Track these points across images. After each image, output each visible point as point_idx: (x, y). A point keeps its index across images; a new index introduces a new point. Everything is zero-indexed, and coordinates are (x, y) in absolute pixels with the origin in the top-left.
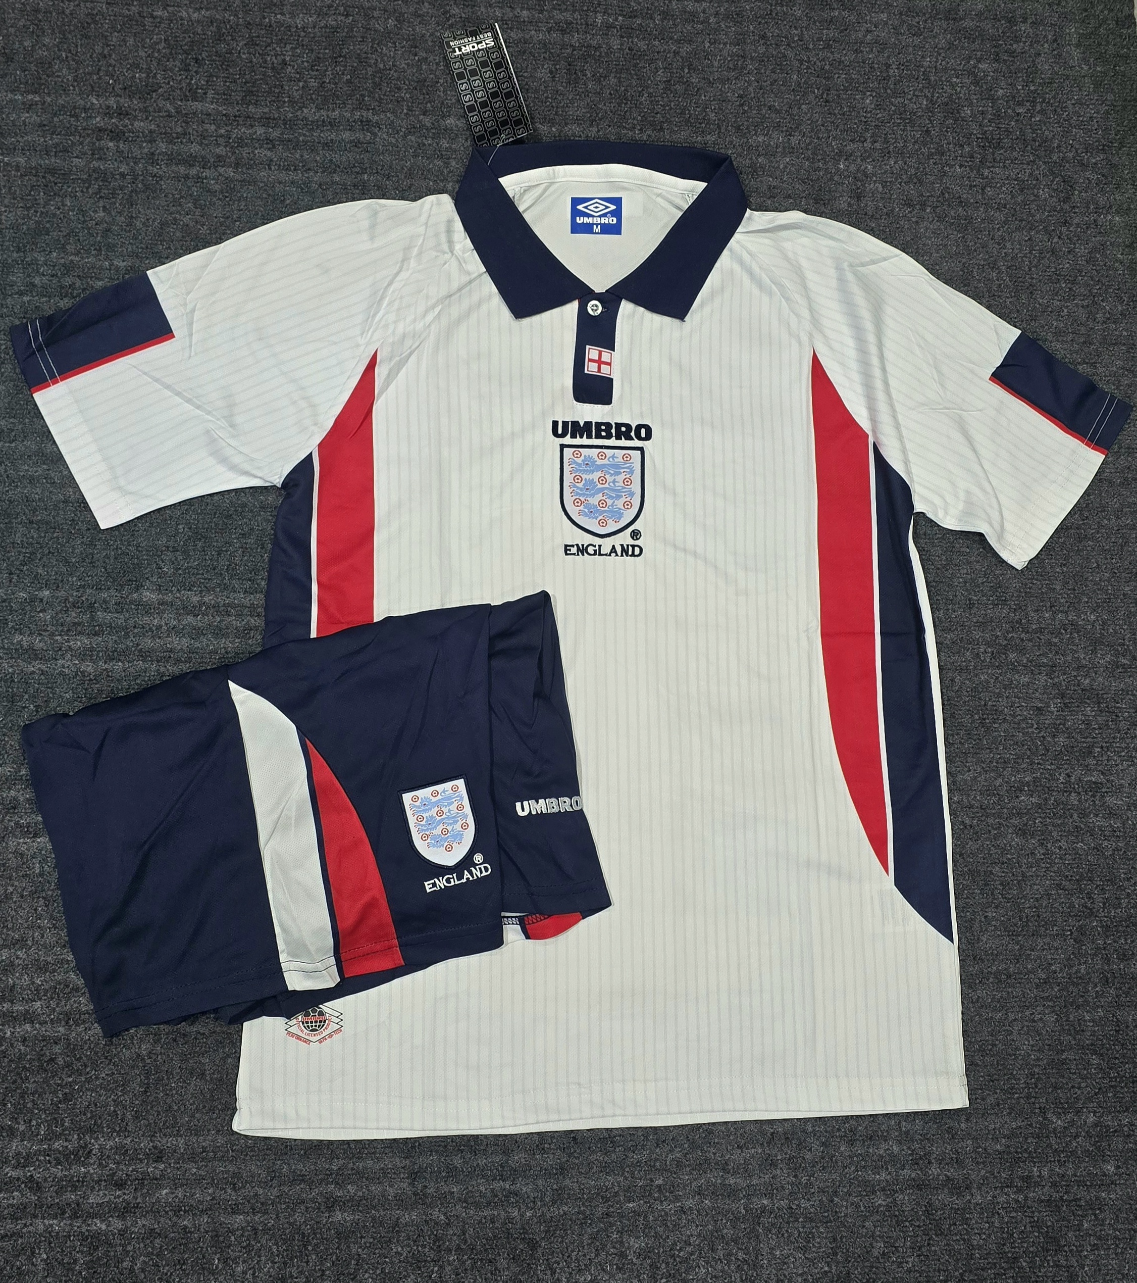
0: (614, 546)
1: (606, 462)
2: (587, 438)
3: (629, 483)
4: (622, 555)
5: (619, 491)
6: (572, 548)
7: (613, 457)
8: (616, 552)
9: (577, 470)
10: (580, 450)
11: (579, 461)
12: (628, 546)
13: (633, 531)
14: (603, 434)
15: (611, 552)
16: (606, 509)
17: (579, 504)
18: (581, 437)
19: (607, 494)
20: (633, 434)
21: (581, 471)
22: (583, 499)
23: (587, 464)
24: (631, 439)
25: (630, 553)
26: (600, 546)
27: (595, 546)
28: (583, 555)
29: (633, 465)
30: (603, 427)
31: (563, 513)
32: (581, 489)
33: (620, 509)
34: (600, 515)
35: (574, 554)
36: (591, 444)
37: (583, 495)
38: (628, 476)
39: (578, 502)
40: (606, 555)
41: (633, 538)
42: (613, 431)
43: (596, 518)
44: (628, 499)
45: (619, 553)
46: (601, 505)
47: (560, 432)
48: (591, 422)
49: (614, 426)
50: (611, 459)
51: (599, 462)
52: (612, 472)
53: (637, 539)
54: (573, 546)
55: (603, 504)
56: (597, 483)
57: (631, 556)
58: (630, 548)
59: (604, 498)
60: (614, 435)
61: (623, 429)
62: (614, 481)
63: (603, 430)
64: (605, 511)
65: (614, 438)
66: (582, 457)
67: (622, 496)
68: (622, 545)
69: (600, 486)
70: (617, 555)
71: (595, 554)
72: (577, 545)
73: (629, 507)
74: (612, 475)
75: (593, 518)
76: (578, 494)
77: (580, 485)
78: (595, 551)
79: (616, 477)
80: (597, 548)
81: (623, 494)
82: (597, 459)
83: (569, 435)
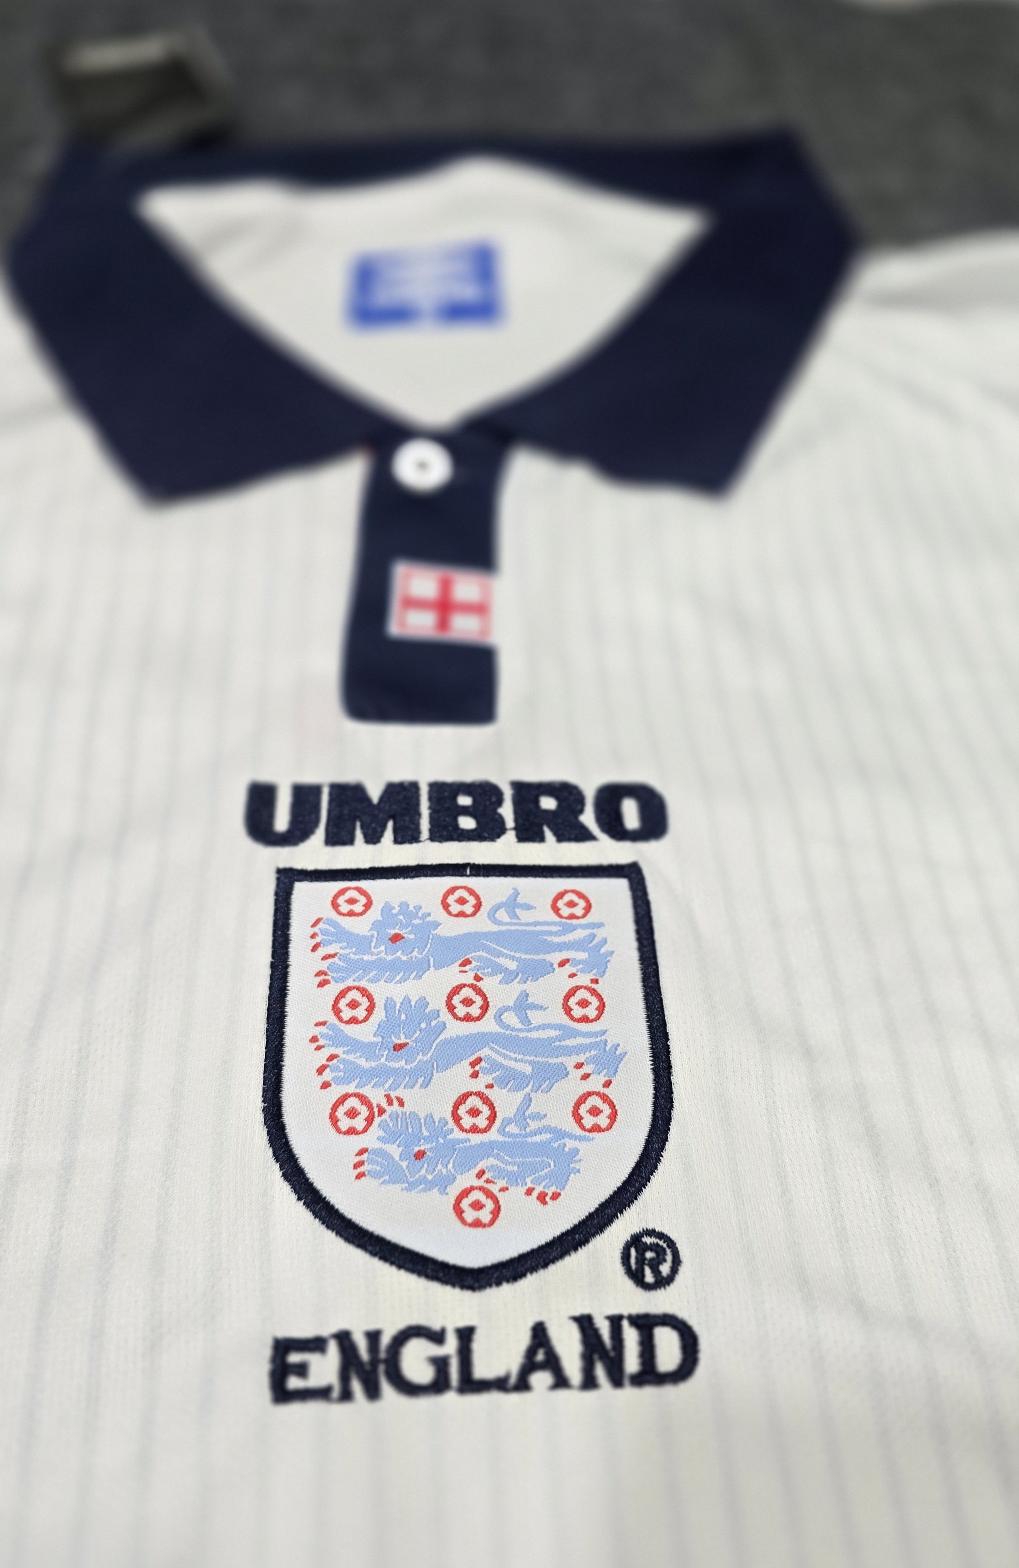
0: (540, 1333)
1: (481, 924)
2: (397, 841)
3: (591, 1012)
4: (589, 1383)
5: (547, 1047)
6: (313, 1359)
7: (512, 904)
8: (553, 1363)
9: (353, 967)
10: (364, 884)
11: (360, 926)
12: (615, 1321)
13: (635, 1241)
14: (467, 823)
15: (529, 1366)
16: (493, 1135)
17: (359, 1123)
18: (373, 838)
19: (495, 1066)
20: (588, 818)
21: (366, 967)
22: (377, 1097)
23: (396, 938)
24: (584, 835)
25: (632, 1363)
26: (466, 1335)
27: (438, 1337)
28: (373, 1392)
29: (601, 933)
30: (464, 801)
31: (275, 1170)
32: (368, 1050)
33: (560, 1134)
34: (463, 1167)
35: (323, 1393)
36: (413, 862)
37: (379, 1075)
38: (584, 979)
39: (352, 1114)
40: (500, 1384)
41: (637, 1277)
42: (507, 811)
43: (443, 1183)
44: (595, 1084)
45: (572, 1367)
46: (467, 1121)
47: (282, 822)
48: (414, 787)
49: (508, 794)
50: (502, 915)
51: (451, 927)
52: (512, 965)
53: (662, 1282)
54: (317, 1345)
55: (474, 1112)
56: (445, 1016)
57: (639, 1380)
58: (631, 1337)
59: (478, 1085)
60: (510, 822)
61: (548, 803)
62: (523, 1005)
63: (465, 811)
64: (487, 1149)
65: (510, 836)
66: (374, 914)
67: (562, 1073)
68: (585, 1323)
69: (456, 1029)
70: (561, 1382)
71: (439, 1385)
72: (344, 1339)
73: (603, 1120)
74: (509, 977)
75: (429, 1186)
76: (353, 1072)
77: (364, 1033)
78: (440, 1364)
79: (530, 986)
80: (451, 1346)
81: (570, 1062)
82: (439, 914)
83: (320, 833)
